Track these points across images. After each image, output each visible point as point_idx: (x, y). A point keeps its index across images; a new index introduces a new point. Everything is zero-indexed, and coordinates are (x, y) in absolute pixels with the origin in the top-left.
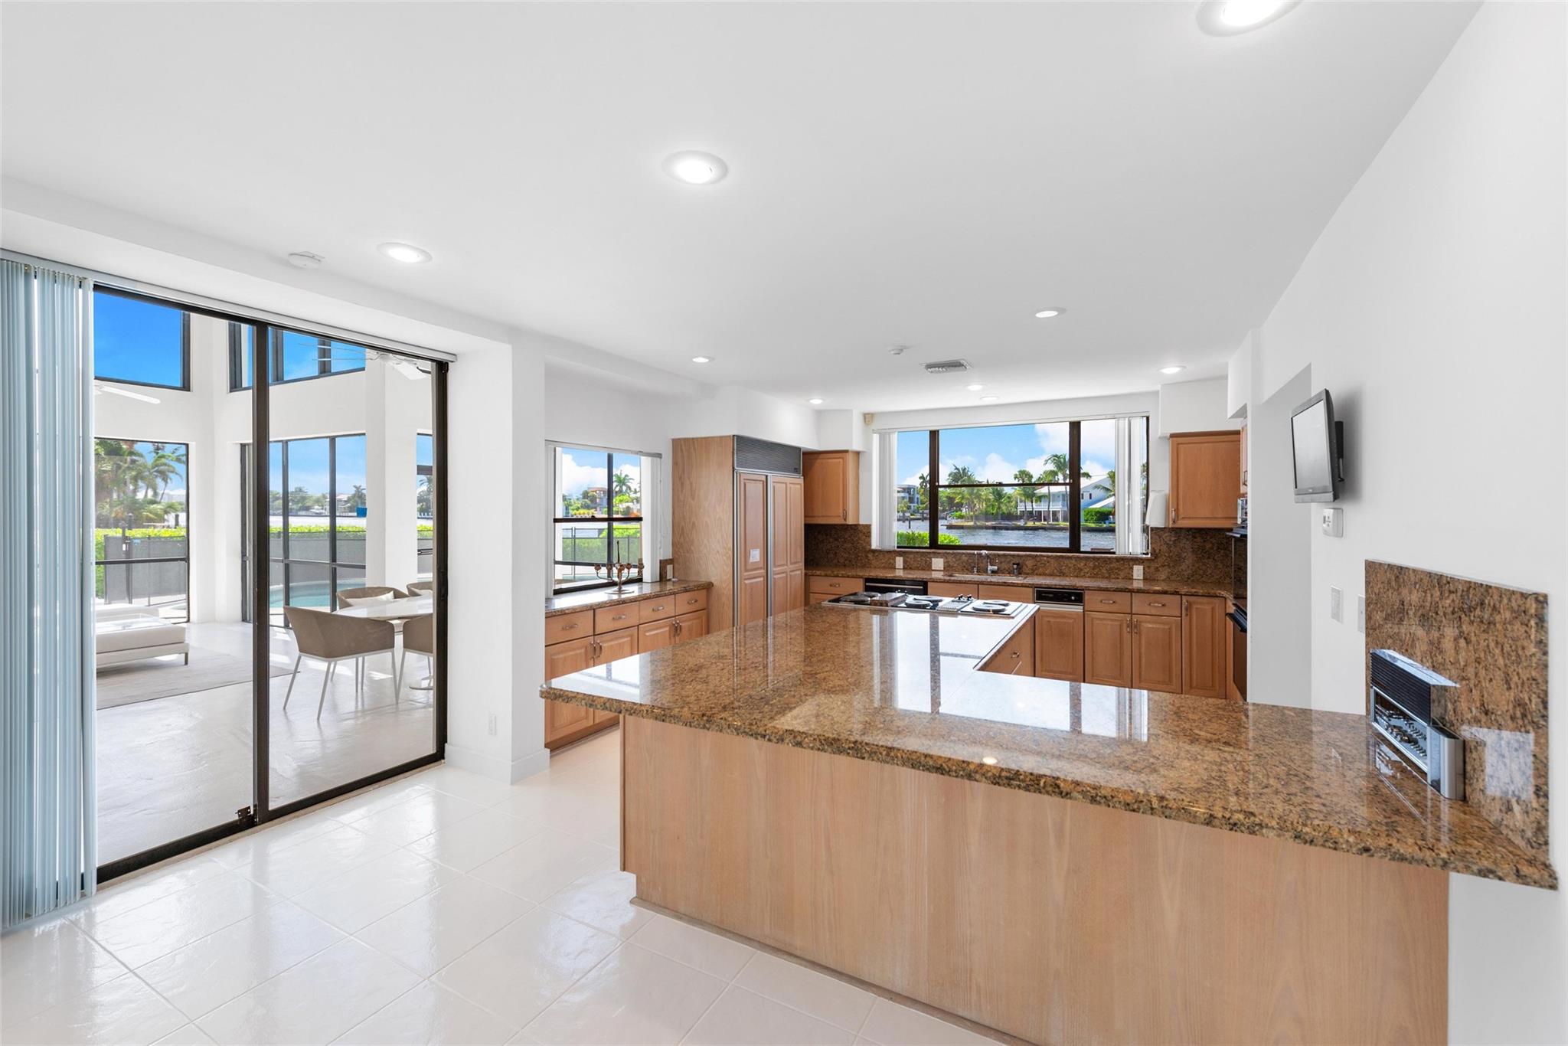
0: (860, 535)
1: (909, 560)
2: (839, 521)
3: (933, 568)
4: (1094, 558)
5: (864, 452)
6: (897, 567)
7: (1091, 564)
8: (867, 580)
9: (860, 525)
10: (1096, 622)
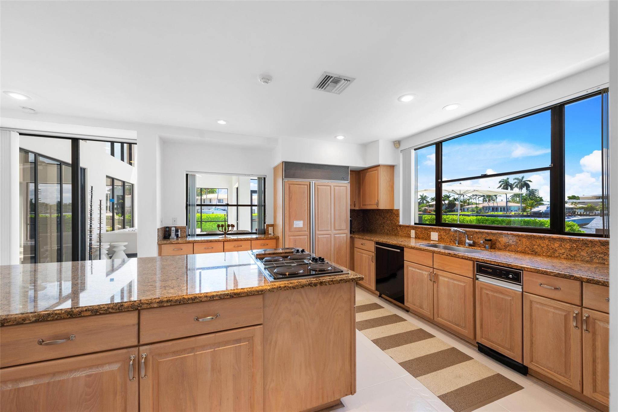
0: (394, 215)
1: (418, 232)
2: (374, 207)
3: (431, 239)
4: (570, 240)
5: (396, 165)
6: (411, 237)
7: (568, 246)
8: (377, 243)
9: (394, 209)
10: (535, 306)
